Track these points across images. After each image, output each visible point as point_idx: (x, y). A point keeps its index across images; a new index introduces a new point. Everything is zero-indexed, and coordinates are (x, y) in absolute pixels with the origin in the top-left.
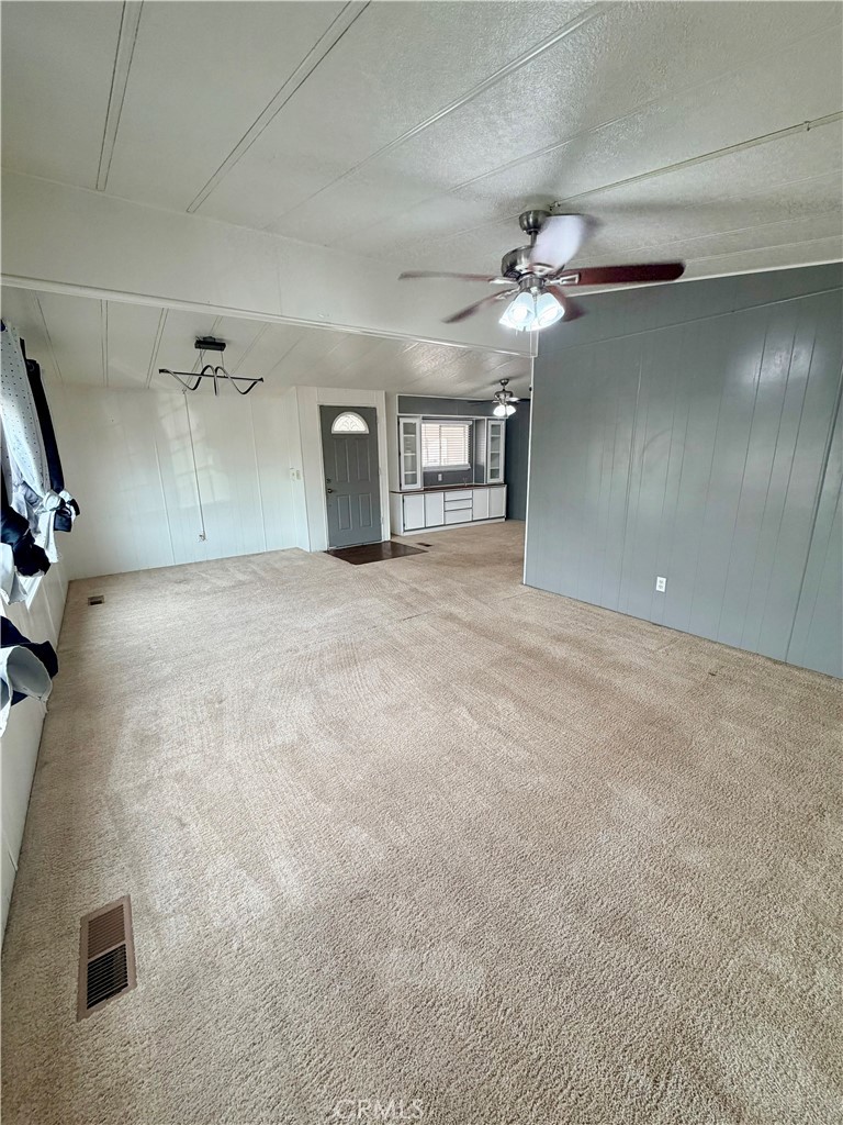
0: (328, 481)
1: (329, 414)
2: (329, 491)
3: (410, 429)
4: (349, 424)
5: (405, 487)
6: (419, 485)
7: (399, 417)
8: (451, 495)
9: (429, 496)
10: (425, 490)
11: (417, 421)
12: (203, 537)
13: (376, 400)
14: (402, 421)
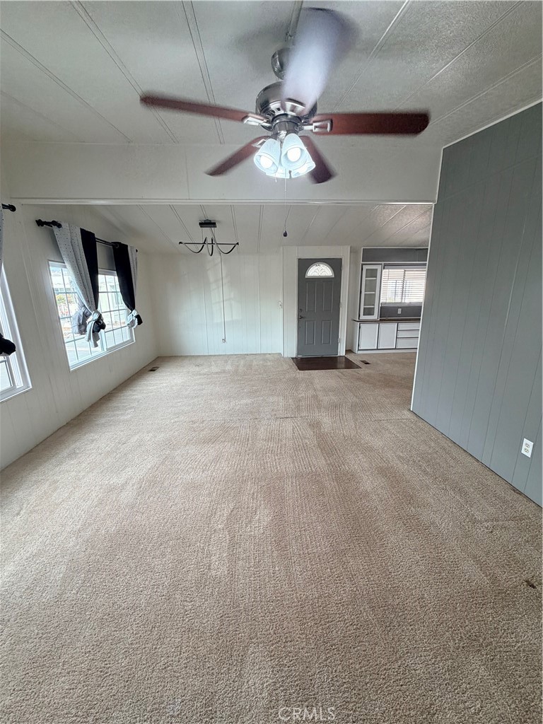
0: (300, 310)
1: (304, 264)
2: (300, 318)
3: (373, 273)
4: (320, 271)
5: (363, 317)
6: (375, 316)
7: (362, 265)
8: (403, 326)
9: (383, 326)
10: (381, 320)
11: (379, 268)
12: (224, 340)
13: (343, 253)
14: (365, 268)
